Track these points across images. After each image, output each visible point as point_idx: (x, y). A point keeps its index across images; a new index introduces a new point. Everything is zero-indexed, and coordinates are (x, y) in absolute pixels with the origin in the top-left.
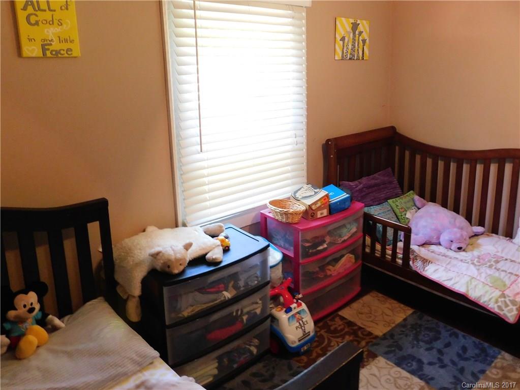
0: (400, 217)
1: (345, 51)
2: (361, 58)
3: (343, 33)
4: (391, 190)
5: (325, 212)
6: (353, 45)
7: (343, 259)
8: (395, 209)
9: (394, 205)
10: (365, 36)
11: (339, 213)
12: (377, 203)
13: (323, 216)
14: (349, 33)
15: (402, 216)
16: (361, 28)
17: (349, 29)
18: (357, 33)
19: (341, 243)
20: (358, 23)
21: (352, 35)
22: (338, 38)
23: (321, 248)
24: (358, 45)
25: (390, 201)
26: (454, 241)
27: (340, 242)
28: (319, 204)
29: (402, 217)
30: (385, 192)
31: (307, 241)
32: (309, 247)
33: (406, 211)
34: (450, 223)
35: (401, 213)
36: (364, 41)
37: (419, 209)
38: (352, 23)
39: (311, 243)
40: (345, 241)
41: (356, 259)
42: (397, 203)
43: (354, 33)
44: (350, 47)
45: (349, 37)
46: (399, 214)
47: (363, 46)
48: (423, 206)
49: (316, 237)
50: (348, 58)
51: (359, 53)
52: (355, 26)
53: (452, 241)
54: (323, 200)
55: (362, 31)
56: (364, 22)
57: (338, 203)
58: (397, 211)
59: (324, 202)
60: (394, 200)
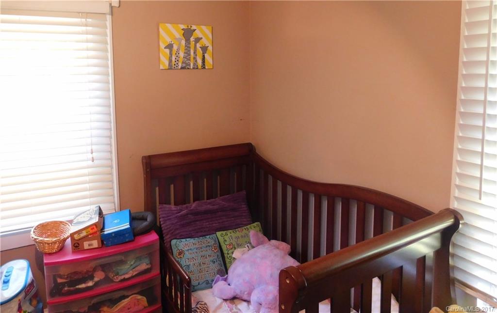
0: (226, 255)
1: (173, 60)
2: (200, 67)
3: (169, 40)
4: (233, 219)
5: (95, 244)
6: (187, 53)
7: (125, 302)
8: (222, 244)
9: (221, 240)
10: (206, 42)
11: (116, 246)
12: (200, 234)
13: (92, 247)
14: (179, 40)
15: (228, 254)
16: (198, 34)
17: (178, 35)
18: (192, 39)
19: (119, 281)
20: (192, 28)
21: (183, 42)
22: (162, 46)
23: (83, 286)
24: (194, 53)
25: (219, 234)
26: (263, 305)
27: (117, 281)
28: (84, 234)
29: (228, 256)
30: (221, 221)
31: (61, 277)
32: (63, 284)
33: (235, 248)
34: (271, 276)
35: (228, 250)
36: (204, 49)
37: (253, 247)
38: (182, 29)
39: (66, 279)
40: (124, 280)
41: (151, 302)
42: (226, 238)
43: (188, 40)
44: (182, 55)
45: (180, 44)
46: (225, 252)
47: (203, 53)
48: (259, 243)
49: (76, 273)
50: (180, 67)
51: (196, 61)
52: (188, 33)
53: (261, 304)
54: (89, 229)
55: (200, 37)
56: (204, 27)
57: (113, 235)
58: (224, 248)
59: (91, 232)
60: (224, 232)
